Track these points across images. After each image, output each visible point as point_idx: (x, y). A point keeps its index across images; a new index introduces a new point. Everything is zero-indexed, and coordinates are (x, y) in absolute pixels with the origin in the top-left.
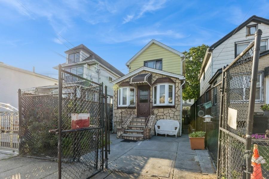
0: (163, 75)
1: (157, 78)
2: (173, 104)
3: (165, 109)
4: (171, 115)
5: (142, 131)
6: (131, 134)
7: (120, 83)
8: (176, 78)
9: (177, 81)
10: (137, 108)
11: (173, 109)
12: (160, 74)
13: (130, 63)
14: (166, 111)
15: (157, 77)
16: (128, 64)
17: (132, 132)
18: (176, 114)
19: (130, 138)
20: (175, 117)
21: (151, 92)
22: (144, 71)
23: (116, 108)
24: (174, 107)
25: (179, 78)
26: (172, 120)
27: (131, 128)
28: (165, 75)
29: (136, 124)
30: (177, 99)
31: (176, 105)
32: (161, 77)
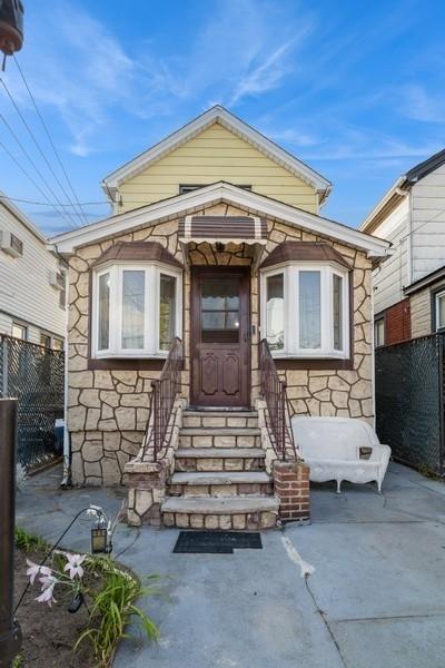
0: (301, 230)
1: (281, 240)
2: (344, 354)
3: (312, 373)
4: (339, 399)
5: (263, 478)
6: (203, 495)
7: (105, 247)
8: (356, 249)
9: (361, 262)
10: (188, 366)
11: (346, 374)
12: (292, 227)
13: (122, 183)
14: (318, 380)
15: (278, 238)
16: (113, 184)
17: (210, 487)
18: (358, 392)
19: (212, 524)
20: (354, 406)
21: (254, 298)
22: (222, 202)
23: (84, 364)
24: (347, 365)
25: (365, 252)
26: (342, 418)
27: (191, 463)
28: (310, 233)
29: (207, 442)
30: (358, 331)
31: (357, 359)
32: (294, 236)
